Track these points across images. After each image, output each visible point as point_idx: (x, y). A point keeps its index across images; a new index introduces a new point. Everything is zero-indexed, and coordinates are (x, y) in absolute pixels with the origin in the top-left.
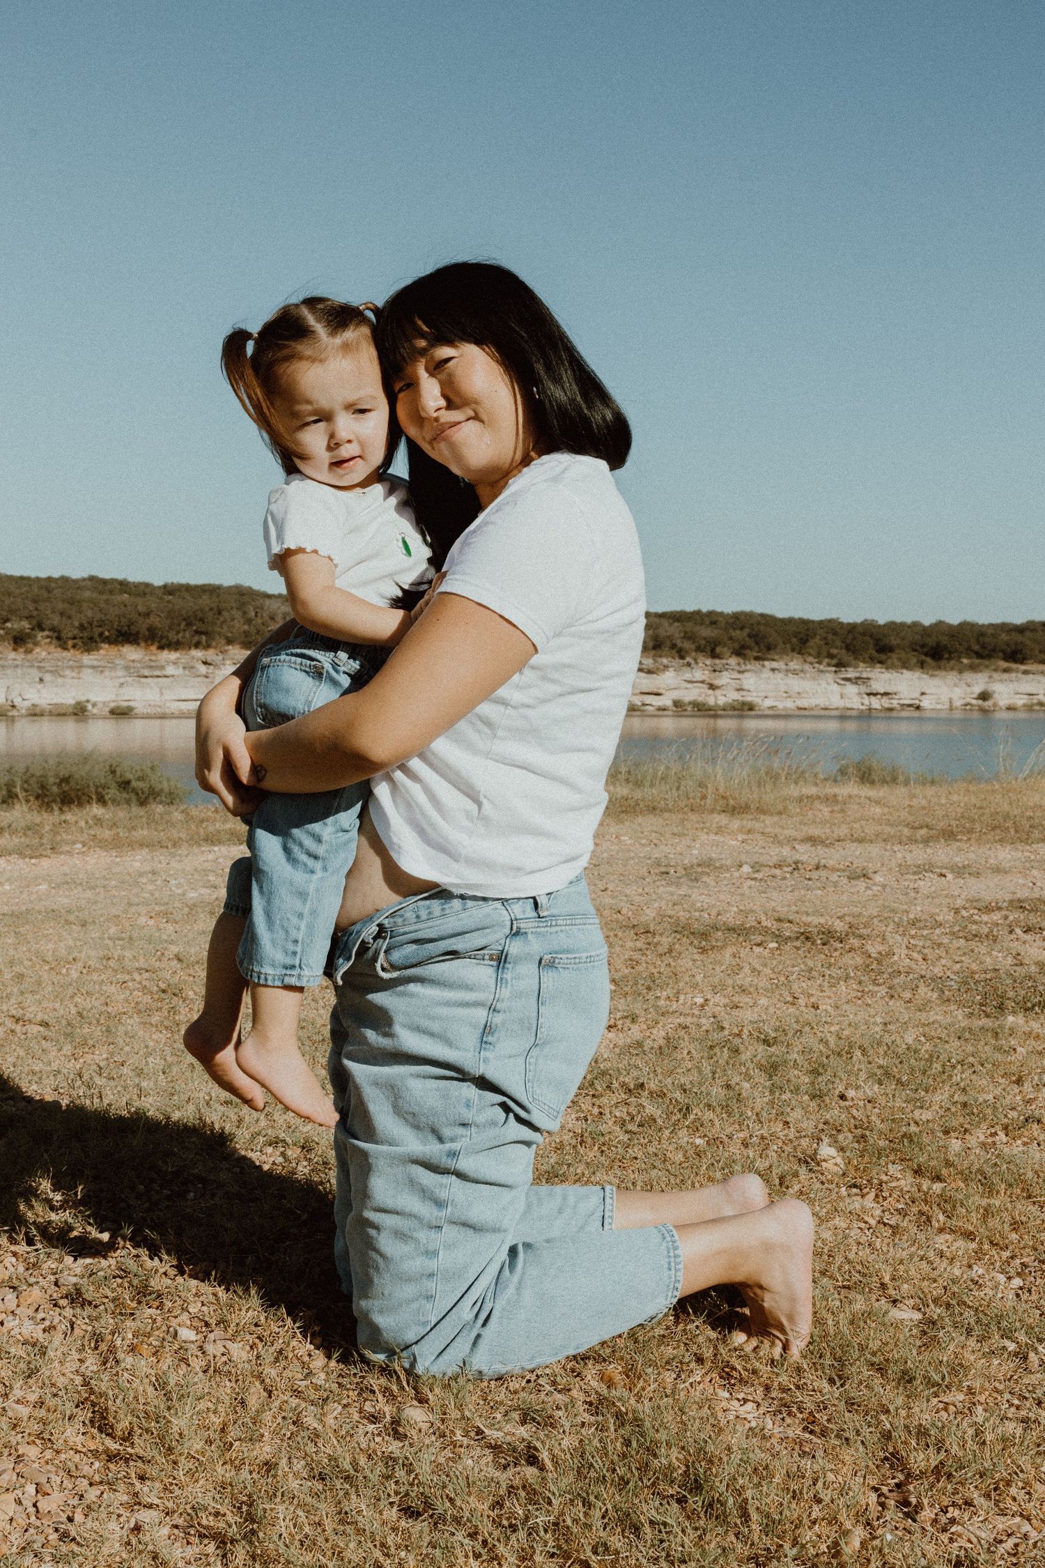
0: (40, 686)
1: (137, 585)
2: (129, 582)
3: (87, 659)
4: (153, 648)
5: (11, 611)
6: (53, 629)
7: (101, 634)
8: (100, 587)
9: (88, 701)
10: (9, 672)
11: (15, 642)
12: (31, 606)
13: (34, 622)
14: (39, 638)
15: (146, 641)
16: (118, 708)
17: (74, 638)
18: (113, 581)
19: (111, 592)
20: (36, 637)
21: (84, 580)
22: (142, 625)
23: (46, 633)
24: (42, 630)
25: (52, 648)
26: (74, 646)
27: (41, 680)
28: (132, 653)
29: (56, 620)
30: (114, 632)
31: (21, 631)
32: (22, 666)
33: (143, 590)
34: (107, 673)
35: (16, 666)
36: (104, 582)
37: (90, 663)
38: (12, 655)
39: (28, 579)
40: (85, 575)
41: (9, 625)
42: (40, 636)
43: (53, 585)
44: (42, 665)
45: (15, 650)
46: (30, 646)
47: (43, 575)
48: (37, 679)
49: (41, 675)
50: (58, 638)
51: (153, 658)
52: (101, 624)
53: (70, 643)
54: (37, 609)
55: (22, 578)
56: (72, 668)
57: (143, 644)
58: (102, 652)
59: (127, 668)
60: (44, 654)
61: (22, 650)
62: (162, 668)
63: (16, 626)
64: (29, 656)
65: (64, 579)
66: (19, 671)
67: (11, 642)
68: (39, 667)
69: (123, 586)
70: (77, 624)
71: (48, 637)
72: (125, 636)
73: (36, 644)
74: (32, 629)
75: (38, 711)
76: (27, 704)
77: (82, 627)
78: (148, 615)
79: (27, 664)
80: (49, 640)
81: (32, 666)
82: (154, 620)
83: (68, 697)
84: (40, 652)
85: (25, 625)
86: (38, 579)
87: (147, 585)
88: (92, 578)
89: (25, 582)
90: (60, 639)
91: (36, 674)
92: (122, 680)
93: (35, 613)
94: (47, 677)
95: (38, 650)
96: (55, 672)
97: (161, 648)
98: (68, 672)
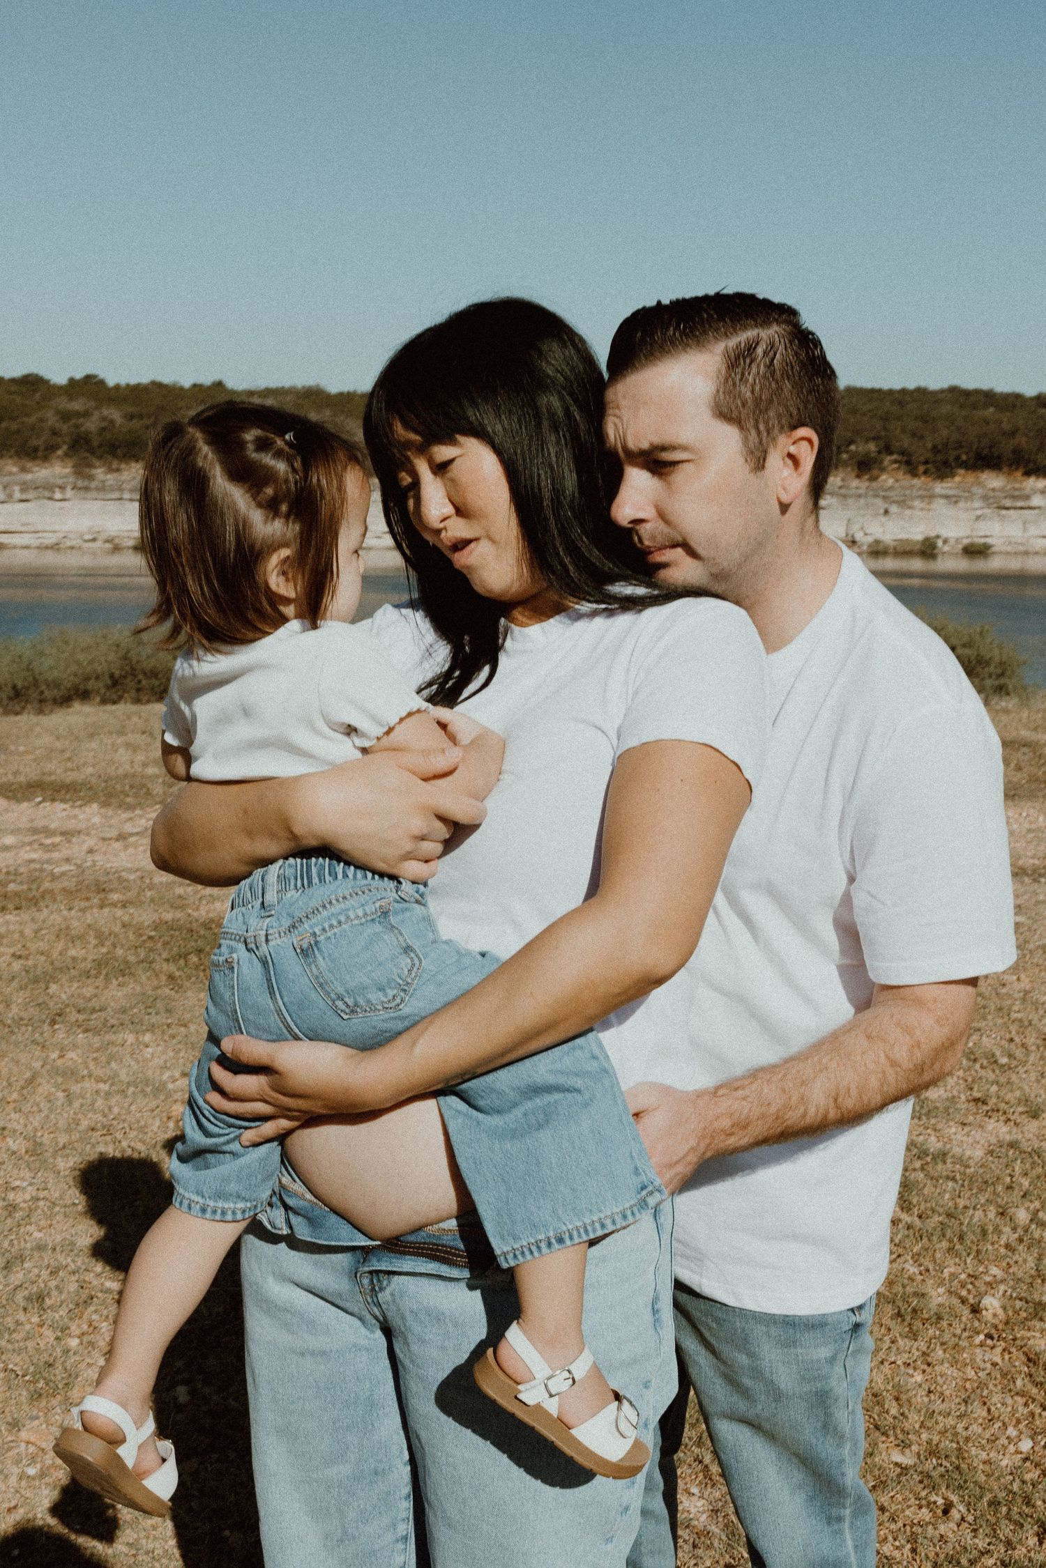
0: (883, 519)
1: (1006, 397)
2: (995, 394)
3: (940, 487)
4: (1018, 474)
5: (857, 432)
6: (902, 453)
7: (958, 458)
8: (962, 400)
9: (938, 537)
10: (850, 501)
11: (859, 468)
12: (879, 425)
13: (882, 444)
14: (886, 463)
15: (1010, 465)
16: (972, 545)
17: (926, 462)
18: (977, 392)
19: (974, 407)
20: (881, 462)
21: (942, 391)
22: (1007, 447)
23: (895, 457)
24: (891, 453)
25: (900, 475)
26: (925, 473)
27: (886, 512)
28: (994, 481)
29: (906, 442)
30: (972, 455)
31: (867, 454)
32: (866, 496)
33: (1012, 402)
34: (962, 504)
35: (860, 496)
36: (967, 393)
37: (944, 492)
38: (855, 483)
39: (879, 391)
40: (945, 385)
41: (853, 447)
42: (888, 460)
43: (908, 398)
44: (888, 494)
45: (858, 476)
46: (875, 472)
47: (897, 386)
48: (882, 511)
49: (886, 506)
50: (908, 463)
51: (1017, 486)
52: (959, 445)
53: (921, 469)
54: (885, 429)
55: (873, 391)
56: (921, 497)
57: (1005, 469)
58: (957, 479)
59: (985, 498)
60: (891, 481)
61: (866, 477)
62: (1027, 497)
63: (860, 449)
64: (874, 484)
65: (921, 392)
66: (862, 501)
67: (856, 468)
68: (884, 498)
69: (988, 397)
70: (930, 445)
71: (895, 462)
72: (986, 460)
73: (883, 470)
74: (879, 452)
75: (880, 548)
76: (870, 539)
77: (935, 450)
78: (1013, 434)
79: (871, 493)
80: (896, 466)
81: (876, 496)
82: (1022, 440)
83: (916, 532)
84: (887, 480)
85: (872, 447)
86: (891, 392)
87: (1018, 396)
88: (954, 390)
89: (876, 395)
90: (910, 466)
91: (881, 504)
92: (979, 512)
93: (883, 433)
94: (894, 509)
95: (884, 477)
96: (902, 503)
97: (1027, 474)
98: (917, 503)
